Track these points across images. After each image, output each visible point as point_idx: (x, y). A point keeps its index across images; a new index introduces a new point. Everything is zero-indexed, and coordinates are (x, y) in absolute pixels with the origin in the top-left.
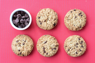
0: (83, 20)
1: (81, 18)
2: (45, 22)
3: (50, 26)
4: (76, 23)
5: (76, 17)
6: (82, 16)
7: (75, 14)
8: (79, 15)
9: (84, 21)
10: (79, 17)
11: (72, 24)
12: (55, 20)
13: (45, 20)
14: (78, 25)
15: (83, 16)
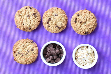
0: (35, 21)
1: (34, 19)
2: (80, 23)
3: (81, 30)
4: (26, 22)
5: (28, 16)
6: (35, 17)
7: (28, 12)
8: (33, 15)
9: (35, 23)
10: (31, 17)
11: (21, 22)
12: (91, 29)
13: (82, 21)
14: (28, 26)
15: (37, 17)
